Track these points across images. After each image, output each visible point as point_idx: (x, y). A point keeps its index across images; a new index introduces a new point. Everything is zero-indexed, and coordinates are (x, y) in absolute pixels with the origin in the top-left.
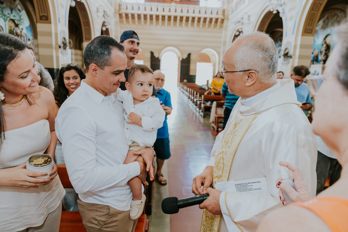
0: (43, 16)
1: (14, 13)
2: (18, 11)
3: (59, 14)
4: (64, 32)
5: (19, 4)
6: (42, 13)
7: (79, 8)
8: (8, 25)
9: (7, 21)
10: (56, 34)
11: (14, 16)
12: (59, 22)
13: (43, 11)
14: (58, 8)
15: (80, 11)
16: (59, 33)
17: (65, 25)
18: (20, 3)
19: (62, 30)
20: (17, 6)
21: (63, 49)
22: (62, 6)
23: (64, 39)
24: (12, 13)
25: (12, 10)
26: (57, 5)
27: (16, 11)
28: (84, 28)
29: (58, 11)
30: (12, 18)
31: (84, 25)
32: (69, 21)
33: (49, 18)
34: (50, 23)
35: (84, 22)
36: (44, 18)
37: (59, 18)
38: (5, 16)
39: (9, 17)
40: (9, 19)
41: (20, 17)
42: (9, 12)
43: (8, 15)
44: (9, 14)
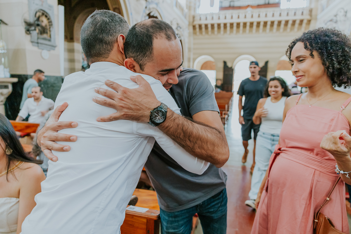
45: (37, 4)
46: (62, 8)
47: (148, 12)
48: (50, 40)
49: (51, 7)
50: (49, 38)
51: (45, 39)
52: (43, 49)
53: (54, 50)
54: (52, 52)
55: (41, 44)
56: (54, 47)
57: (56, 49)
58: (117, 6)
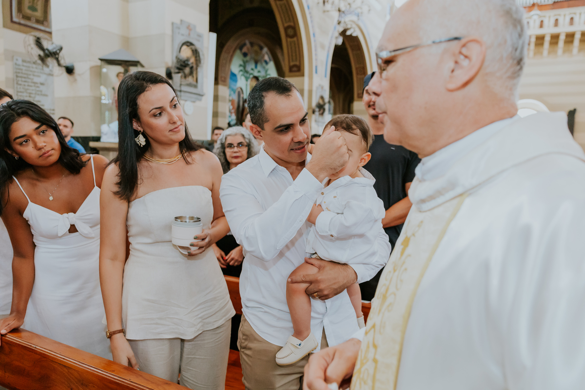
0: (295, 66)
1: (259, 67)
2: (264, 64)
3: (316, 60)
4: (322, 87)
5: (267, 53)
6: (293, 61)
7: (351, 46)
8: (250, 84)
9: (249, 80)
10: (310, 92)
11: (259, 72)
12: (316, 72)
13: (294, 58)
14: (316, 50)
15: (353, 50)
16: (314, 89)
17: (326, 76)
18: (269, 53)
19: (320, 85)
20: (263, 56)
21: (320, 114)
22: (323, 47)
23: (322, 98)
24: (256, 67)
25: (256, 63)
26: (316, 47)
27: (262, 64)
28: (357, 78)
29: (316, 55)
30: (256, 74)
31: (357, 74)
32: (332, 69)
33: (302, 68)
34: (303, 75)
35: (357, 69)
36: (295, 69)
37: (316, 67)
38: (247, 72)
39: (252, 74)
40: (251, 76)
41: (266, 71)
42: (253, 66)
43: (251, 72)
44: (252, 69)
45: (183, 35)
46: (214, 36)
47: (341, 29)
48: (196, 86)
49: (200, 36)
50: (195, 83)
51: (190, 85)
52: (186, 101)
53: (200, 100)
54: (198, 103)
55: (185, 92)
56: (200, 96)
57: (204, 98)
58: (292, 24)
